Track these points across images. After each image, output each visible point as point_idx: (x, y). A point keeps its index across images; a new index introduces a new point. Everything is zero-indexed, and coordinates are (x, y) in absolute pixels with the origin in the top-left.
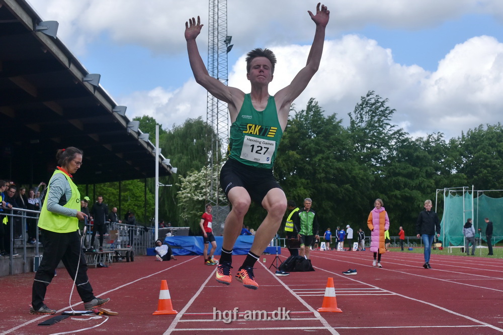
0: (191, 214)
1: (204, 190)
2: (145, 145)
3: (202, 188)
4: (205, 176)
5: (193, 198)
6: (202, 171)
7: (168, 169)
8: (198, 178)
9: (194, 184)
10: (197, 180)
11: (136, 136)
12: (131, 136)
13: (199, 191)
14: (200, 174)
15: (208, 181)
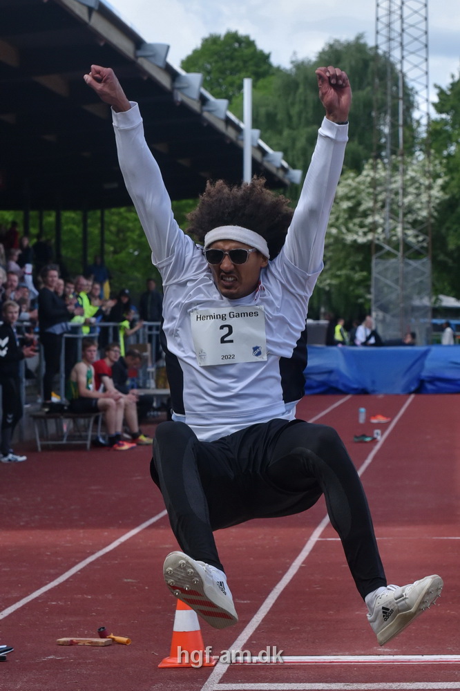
0: (339, 276)
1: (370, 220)
2: (221, 126)
3: (365, 214)
4: (374, 183)
5: (343, 239)
6: (365, 173)
7: (280, 174)
8: (355, 189)
9: (346, 205)
10: (353, 193)
11: (196, 106)
12: (184, 107)
13: (357, 221)
14: (361, 178)
15: (380, 197)
